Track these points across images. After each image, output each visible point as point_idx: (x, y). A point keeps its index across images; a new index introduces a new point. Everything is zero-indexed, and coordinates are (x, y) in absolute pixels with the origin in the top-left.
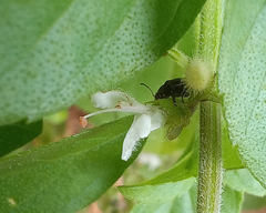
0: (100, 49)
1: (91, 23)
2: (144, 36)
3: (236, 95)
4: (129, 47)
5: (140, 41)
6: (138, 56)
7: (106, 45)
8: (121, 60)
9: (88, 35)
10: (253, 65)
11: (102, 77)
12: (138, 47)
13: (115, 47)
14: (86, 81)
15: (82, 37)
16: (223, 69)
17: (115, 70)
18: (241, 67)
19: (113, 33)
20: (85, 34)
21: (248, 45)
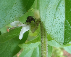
0: (8, 13)
1: (4, 7)
2: (21, 8)
3: (47, 21)
4: (16, 11)
5: (19, 9)
6: (20, 13)
7: (10, 11)
8: (15, 15)
9: (4, 10)
10: (50, 13)
11: (10, 20)
12: (19, 11)
13: (13, 12)
14: (5, 21)
15: (2, 10)
16: (42, 15)
17: (14, 17)
18: (47, 14)
19: (11, 8)
20: (3, 10)
21: (48, 8)
